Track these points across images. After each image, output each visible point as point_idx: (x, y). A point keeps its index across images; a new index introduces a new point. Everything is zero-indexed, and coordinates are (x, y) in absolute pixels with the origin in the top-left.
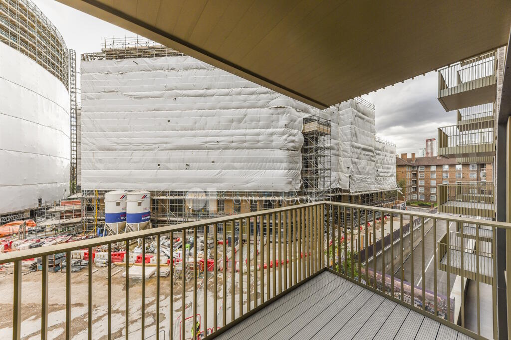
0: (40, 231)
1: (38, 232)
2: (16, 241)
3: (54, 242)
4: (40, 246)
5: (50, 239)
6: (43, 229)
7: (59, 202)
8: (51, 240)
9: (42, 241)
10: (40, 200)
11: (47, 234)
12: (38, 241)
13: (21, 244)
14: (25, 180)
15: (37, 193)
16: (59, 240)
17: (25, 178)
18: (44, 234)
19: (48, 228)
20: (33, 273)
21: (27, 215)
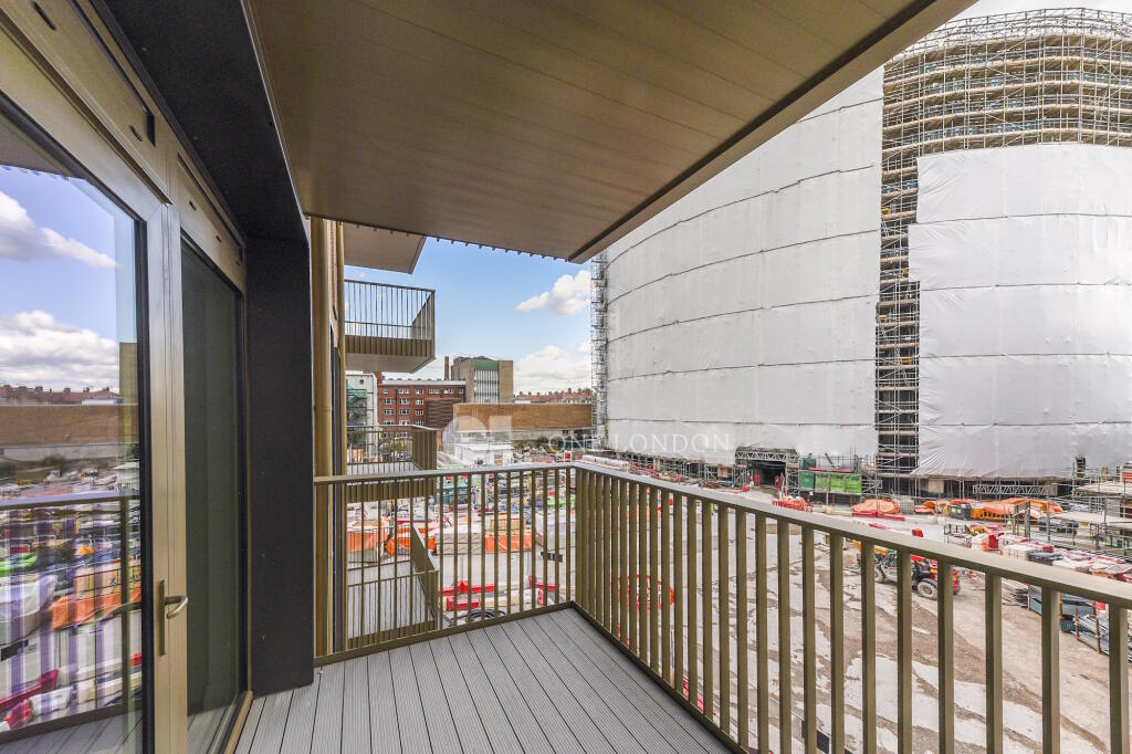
0: (1063, 531)
1: (1060, 531)
2: (1007, 535)
3: (1084, 564)
4: (1048, 562)
5: (1077, 554)
6: (1071, 528)
7: (1118, 471)
8: (1081, 557)
9: (1057, 551)
10: (1081, 463)
11: (1076, 540)
12: (1049, 550)
13: (1014, 543)
14: (1046, 413)
15: (1075, 443)
16: (1097, 564)
17: (1046, 410)
18: (1071, 540)
19: (1083, 530)
20: (1019, 608)
21: (1051, 489)
